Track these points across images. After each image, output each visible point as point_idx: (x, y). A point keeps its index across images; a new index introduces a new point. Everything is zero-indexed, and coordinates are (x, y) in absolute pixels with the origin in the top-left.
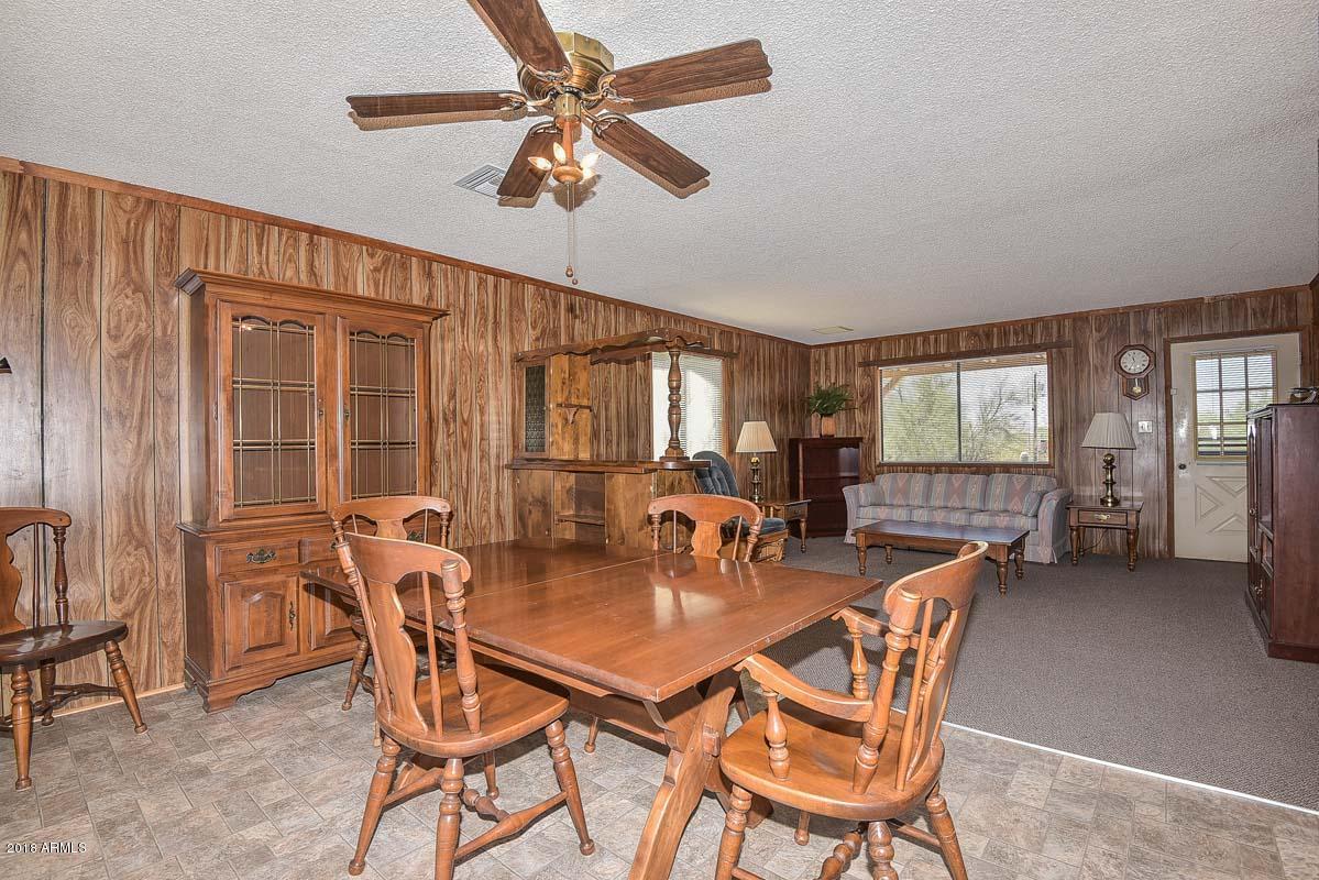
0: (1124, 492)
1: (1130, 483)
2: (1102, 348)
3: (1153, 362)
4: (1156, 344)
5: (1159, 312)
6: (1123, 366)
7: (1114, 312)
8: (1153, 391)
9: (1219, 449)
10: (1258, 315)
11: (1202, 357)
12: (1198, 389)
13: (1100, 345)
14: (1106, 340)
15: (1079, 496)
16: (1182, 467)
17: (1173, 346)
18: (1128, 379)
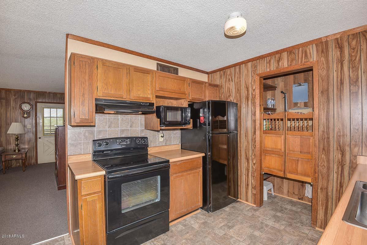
0: (22, 146)
1: (24, 144)
2: (16, 101)
3: (32, 107)
4: (33, 103)
5: (34, 94)
6: (22, 108)
7: (20, 91)
8: (31, 117)
9: (50, 133)
10: (60, 99)
11: (46, 108)
12: (45, 116)
13: (15, 100)
14: (17, 99)
15: (7, 149)
16: (40, 138)
17: (38, 104)
18: (24, 112)
